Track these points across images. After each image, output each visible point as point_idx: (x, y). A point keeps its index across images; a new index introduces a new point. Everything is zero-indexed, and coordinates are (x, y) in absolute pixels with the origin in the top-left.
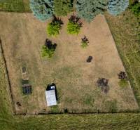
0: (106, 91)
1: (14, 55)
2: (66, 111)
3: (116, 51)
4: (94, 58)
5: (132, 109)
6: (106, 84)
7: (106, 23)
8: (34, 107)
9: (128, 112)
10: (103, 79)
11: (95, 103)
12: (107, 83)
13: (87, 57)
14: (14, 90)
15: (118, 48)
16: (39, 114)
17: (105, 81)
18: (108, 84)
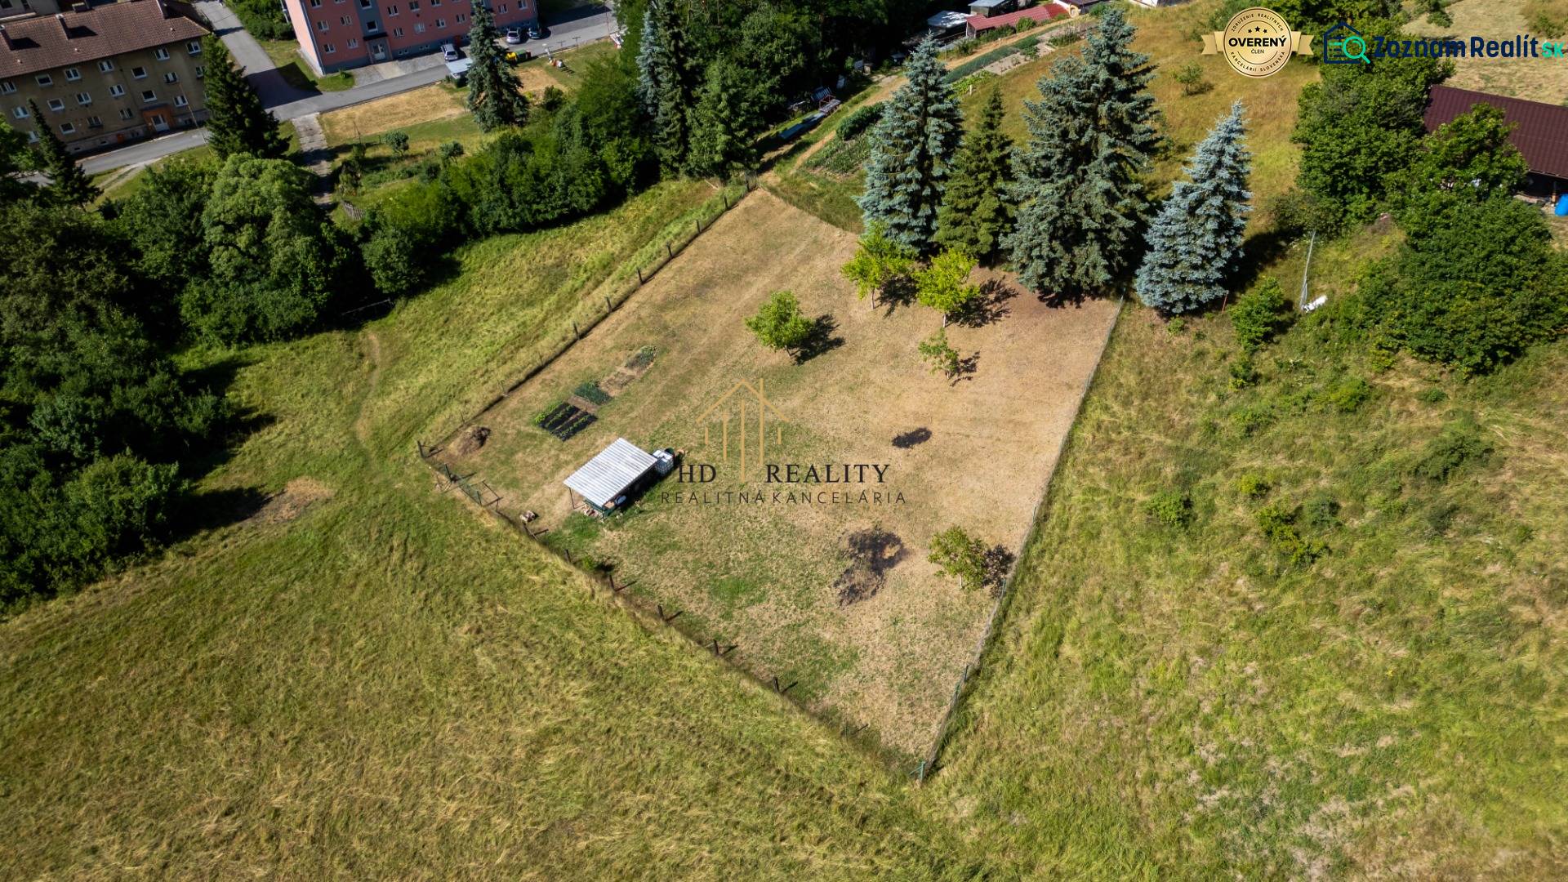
0: (853, 594)
1: (664, 307)
2: (604, 570)
3: (1052, 454)
4: (933, 441)
5: (888, 737)
6: (879, 566)
7: (1100, 342)
8: (514, 484)
9: (861, 739)
10: (892, 539)
11: (754, 611)
12: (892, 562)
13: (909, 426)
14: (532, 389)
15: (1069, 443)
16: (502, 515)
17: (889, 552)
18: (892, 573)
